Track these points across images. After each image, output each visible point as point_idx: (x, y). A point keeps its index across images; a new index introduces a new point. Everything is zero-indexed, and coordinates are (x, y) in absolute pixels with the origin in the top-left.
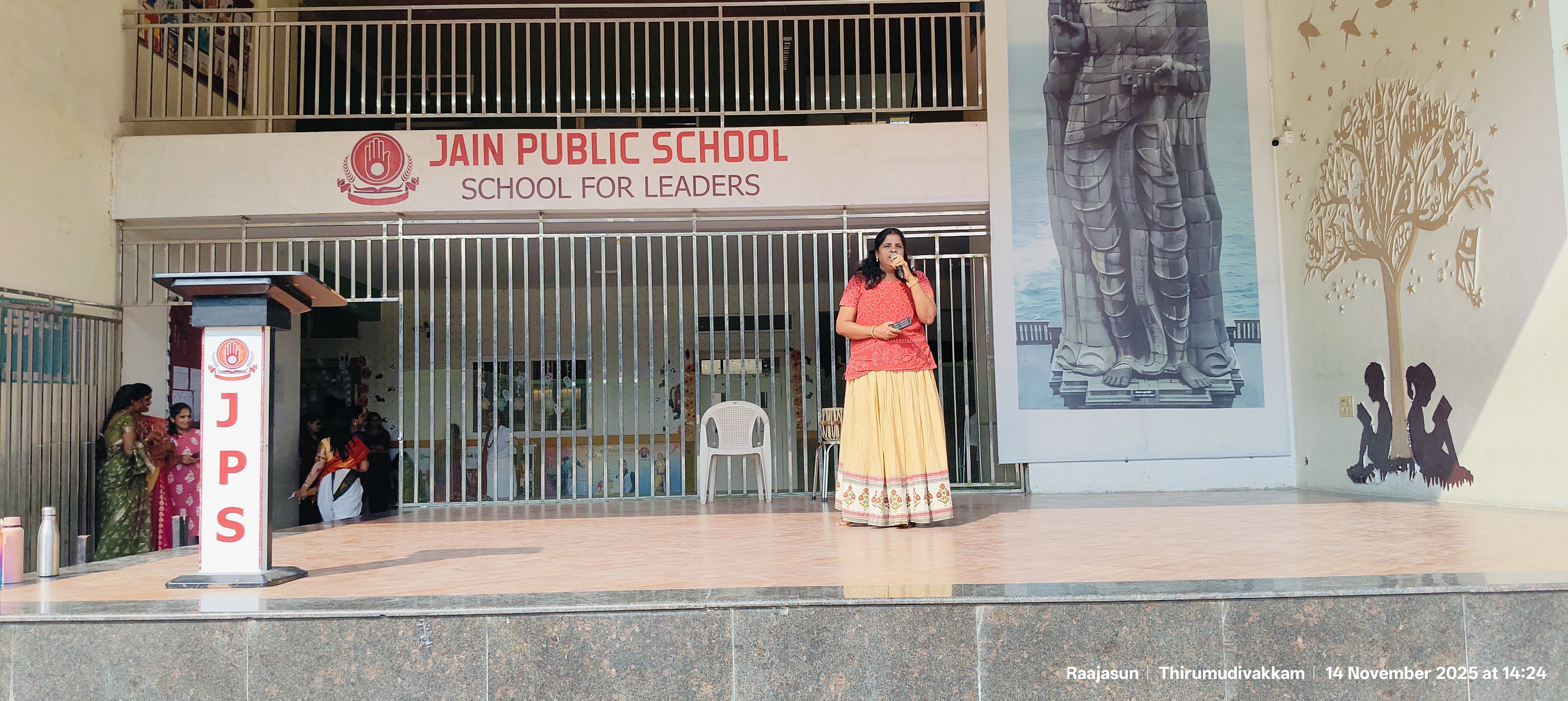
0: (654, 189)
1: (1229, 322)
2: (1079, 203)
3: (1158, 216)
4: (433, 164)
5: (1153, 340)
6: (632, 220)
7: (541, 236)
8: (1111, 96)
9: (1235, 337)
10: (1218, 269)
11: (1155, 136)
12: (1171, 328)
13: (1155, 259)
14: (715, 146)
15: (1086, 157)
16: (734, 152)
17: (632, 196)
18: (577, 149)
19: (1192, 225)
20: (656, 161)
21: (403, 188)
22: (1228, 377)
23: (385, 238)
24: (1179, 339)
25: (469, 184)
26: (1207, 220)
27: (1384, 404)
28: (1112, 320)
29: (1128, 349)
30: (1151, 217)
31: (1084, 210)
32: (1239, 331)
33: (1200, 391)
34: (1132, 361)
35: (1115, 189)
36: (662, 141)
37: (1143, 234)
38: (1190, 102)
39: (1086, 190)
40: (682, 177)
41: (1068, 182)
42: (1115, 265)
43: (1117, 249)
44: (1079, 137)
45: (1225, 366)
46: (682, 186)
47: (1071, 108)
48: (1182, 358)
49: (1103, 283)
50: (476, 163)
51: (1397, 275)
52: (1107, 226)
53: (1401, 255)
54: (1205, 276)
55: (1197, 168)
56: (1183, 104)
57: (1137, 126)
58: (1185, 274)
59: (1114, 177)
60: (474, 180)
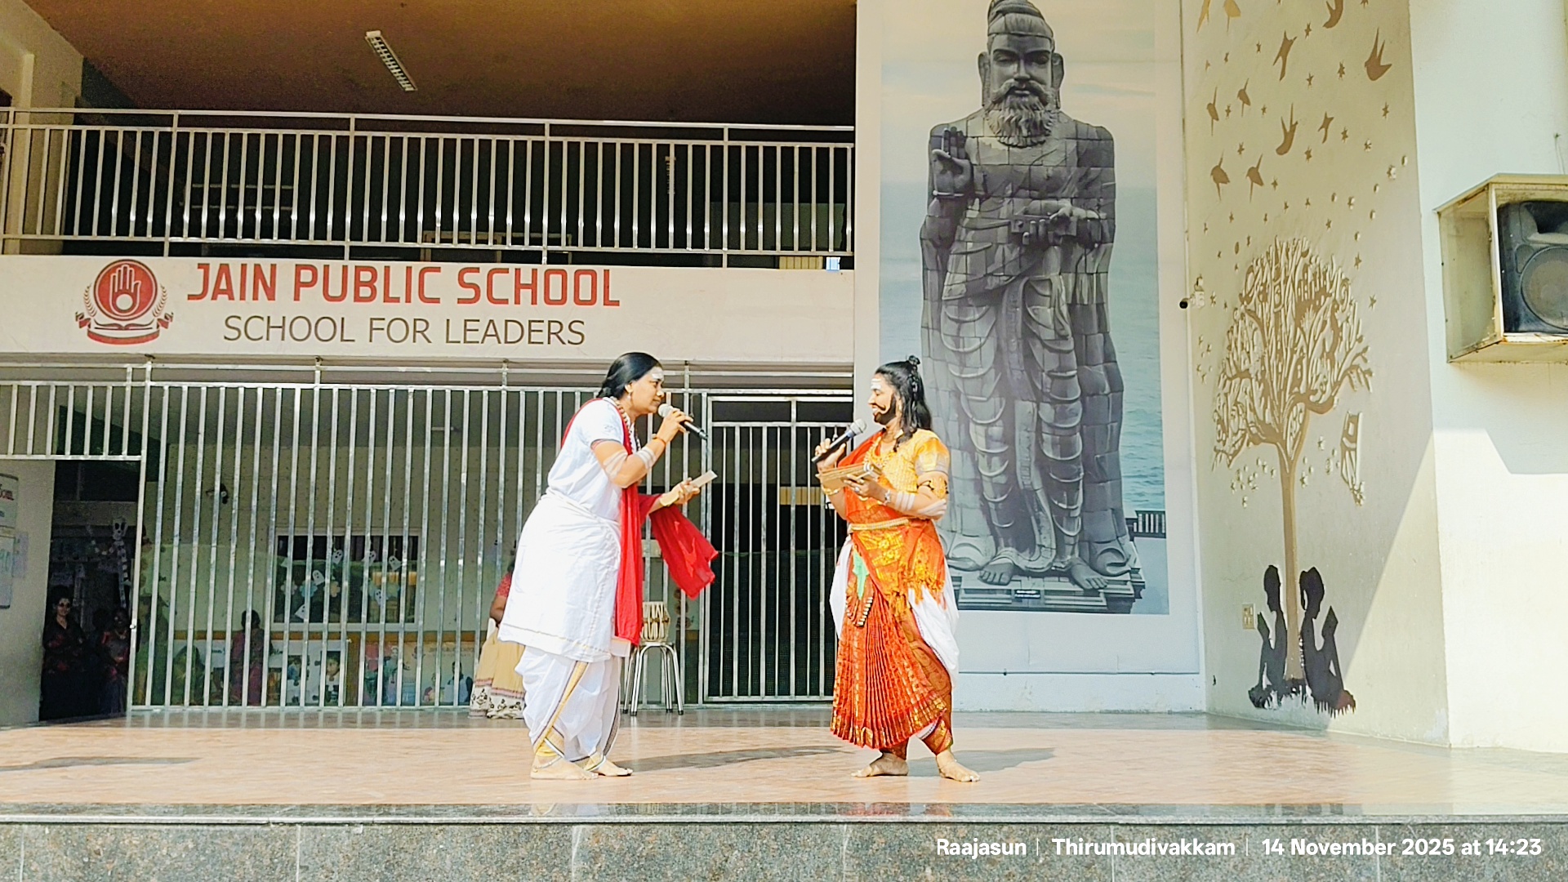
0: (457, 333)
1: (1129, 512)
2: (957, 368)
3: (1049, 386)
4: (191, 297)
5: (1039, 531)
6: (428, 369)
7: (317, 386)
8: (998, 244)
9: (1135, 530)
10: (1117, 449)
11: (1048, 293)
12: (1061, 517)
13: (1044, 435)
14: (533, 287)
15: (966, 316)
16: (555, 294)
17: (429, 342)
18: (365, 284)
19: (1088, 398)
20: (460, 301)
21: (154, 325)
22: (1127, 577)
23: (128, 384)
24: (1069, 530)
25: (232, 322)
26: (1106, 392)
27: (1280, 614)
28: (992, 506)
29: (1010, 541)
30: (1040, 387)
31: (964, 376)
32: (1141, 523)
33: (1094, 592)
34: (1014, 555)
35: (999, 349)
36: (469, 278)
37: (1030, 406)
38: (1091, 255)
39: (966, 353)
40: (491, 321)
41: (945, 343)
42: (997, 441)
43: (1000, 423)
44: (959, 292)
45: (1123, 565)
46: (491, 331)
47: (952, 258)
48: (1072, 553)
49: (983, 462)
50: (242, 298)
51: (1292, 464)
52: (988, 396)
53: (1295, 440)
54: (1102, 457)
55: (1096, 329)
56: (1081, 258)
57: (1028, 281)
58: (1078, 454)
59: (998, 339)
60: (239, 318)
